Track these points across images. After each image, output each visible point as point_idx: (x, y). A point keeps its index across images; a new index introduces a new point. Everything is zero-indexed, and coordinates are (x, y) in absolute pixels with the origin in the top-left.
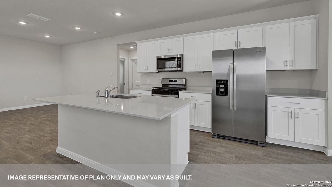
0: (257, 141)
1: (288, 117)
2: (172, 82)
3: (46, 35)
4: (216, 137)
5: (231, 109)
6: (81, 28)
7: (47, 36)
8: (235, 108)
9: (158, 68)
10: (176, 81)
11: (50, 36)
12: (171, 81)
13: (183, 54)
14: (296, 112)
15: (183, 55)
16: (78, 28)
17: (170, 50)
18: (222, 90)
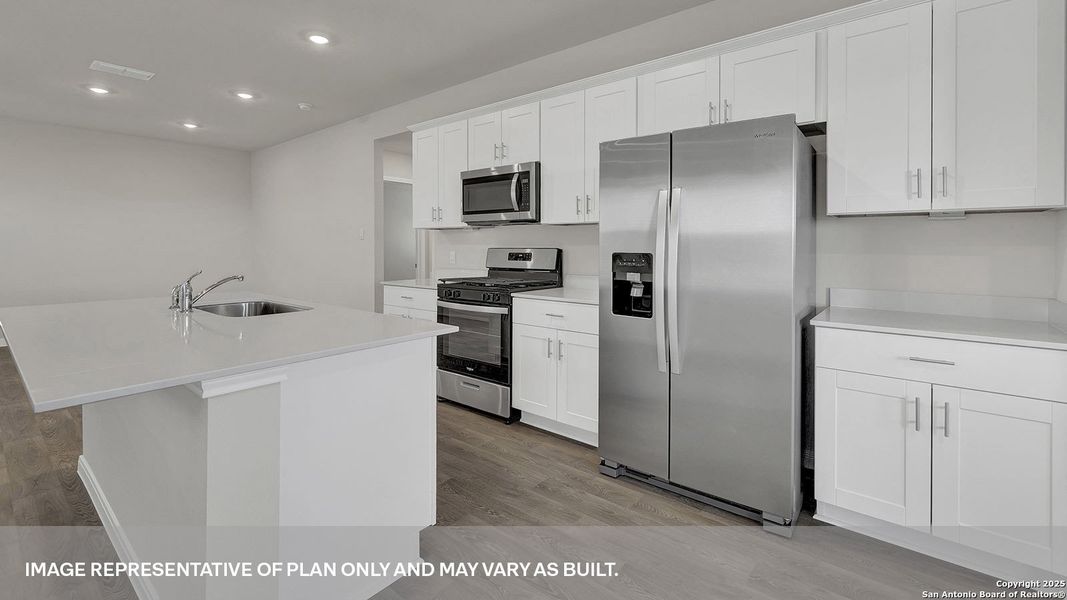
0: (759, 512)
1: (904, 423)
2: (516, 259)
3: (188, 123)
4: (614, 473)
5: (660, 370)
6: (256, 96)
7: (191, 126)
8: (676, 369)
9: (465, 213)
10: (527, 257)
11: (199, 126)
12: (514, 257)
13: (537, 160)
14: (939, 401)
15: (538, 165)
16: (245, 96)
17: (501, 149)
18: (636, 292)
